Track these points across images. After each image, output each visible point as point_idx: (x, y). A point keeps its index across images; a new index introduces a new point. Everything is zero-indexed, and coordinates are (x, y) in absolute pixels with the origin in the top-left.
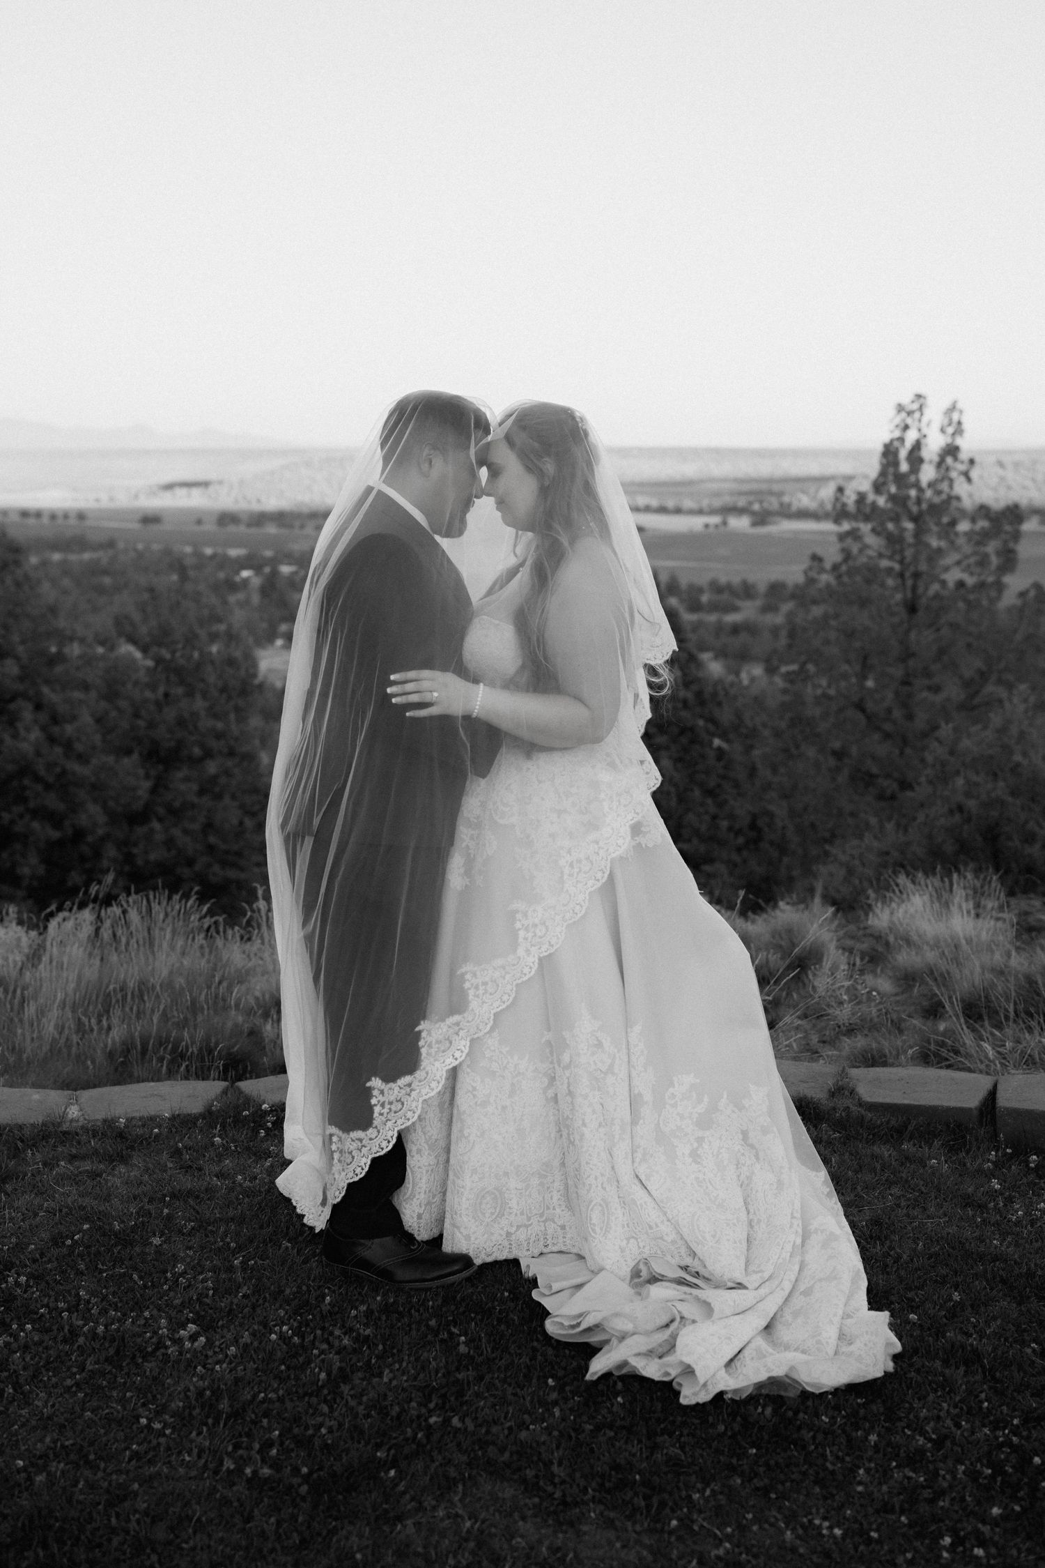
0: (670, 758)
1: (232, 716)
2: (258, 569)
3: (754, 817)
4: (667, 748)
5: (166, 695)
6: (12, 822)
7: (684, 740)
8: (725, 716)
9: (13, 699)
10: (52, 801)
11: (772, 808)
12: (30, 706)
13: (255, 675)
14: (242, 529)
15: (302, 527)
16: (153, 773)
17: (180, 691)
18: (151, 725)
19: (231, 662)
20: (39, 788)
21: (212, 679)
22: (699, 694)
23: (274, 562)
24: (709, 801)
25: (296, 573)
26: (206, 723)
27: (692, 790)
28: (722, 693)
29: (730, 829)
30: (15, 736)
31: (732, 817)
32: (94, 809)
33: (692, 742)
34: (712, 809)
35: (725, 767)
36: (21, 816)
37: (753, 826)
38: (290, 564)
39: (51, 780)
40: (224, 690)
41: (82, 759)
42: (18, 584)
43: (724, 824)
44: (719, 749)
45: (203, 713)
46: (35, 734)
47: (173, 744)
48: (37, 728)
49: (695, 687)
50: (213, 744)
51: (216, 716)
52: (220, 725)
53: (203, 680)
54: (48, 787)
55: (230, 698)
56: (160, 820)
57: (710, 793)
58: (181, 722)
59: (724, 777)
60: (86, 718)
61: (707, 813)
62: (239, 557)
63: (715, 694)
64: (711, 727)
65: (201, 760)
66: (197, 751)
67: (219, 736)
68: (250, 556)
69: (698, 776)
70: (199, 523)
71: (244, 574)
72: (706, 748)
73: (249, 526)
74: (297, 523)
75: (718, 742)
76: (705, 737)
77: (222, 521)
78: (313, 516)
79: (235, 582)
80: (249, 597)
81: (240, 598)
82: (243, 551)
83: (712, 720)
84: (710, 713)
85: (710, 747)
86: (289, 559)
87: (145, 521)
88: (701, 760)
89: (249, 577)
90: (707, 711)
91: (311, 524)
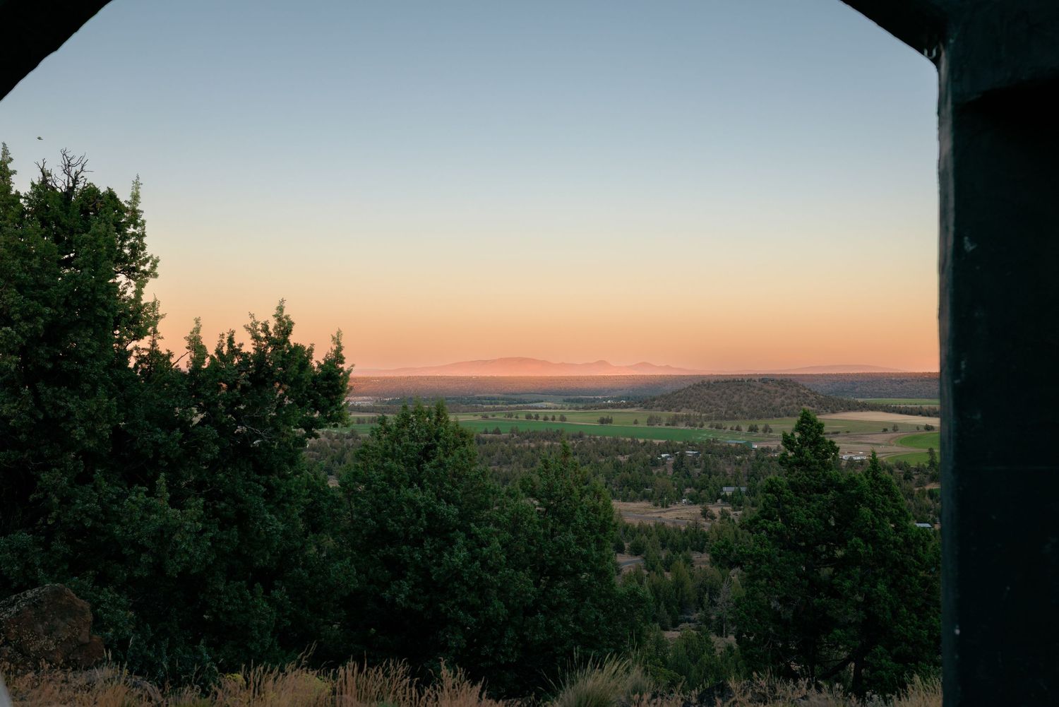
2: (673, 452)
4: (884, 576)
5: (553, 530)
10: (472, 598)
12: (463, 535)
14: (663, 426)
15: (702, 425)
18: (541, 550)
20: (465, 588)
21: (581, 520)
22: (906, 538)
32: (497, 603)
35: (928, 592)
36: (453, 607)
39: (472, 583)
41: (494, 571)
44: (923, 578)
46: (464, 553)
48: (465, 549)
50: (580, 563)
54: (471, 589)
58: (560, 550)
60: (496, 544)
62: (659, 444)
68: (668, 444)
69: (908, 597)
70: (636, 422)
71: (663, 456)
72: (913, 578)
73: (667, 425)
74: (698, 423)
75: (922, 574)
76: (913, 570)
77: (650, 421)
78: (709, 419)
79: (657, 460)
80: (666, 470)
81: (661, 470)
82: (664, 441)
83: (918, 558)
84: (915, 552)
85: (916, 578)
86: (692, 445)
87: (602, 421)
88: (909, 586)
89: (666, 457)
90: (913, 550)
91: (707, 424)
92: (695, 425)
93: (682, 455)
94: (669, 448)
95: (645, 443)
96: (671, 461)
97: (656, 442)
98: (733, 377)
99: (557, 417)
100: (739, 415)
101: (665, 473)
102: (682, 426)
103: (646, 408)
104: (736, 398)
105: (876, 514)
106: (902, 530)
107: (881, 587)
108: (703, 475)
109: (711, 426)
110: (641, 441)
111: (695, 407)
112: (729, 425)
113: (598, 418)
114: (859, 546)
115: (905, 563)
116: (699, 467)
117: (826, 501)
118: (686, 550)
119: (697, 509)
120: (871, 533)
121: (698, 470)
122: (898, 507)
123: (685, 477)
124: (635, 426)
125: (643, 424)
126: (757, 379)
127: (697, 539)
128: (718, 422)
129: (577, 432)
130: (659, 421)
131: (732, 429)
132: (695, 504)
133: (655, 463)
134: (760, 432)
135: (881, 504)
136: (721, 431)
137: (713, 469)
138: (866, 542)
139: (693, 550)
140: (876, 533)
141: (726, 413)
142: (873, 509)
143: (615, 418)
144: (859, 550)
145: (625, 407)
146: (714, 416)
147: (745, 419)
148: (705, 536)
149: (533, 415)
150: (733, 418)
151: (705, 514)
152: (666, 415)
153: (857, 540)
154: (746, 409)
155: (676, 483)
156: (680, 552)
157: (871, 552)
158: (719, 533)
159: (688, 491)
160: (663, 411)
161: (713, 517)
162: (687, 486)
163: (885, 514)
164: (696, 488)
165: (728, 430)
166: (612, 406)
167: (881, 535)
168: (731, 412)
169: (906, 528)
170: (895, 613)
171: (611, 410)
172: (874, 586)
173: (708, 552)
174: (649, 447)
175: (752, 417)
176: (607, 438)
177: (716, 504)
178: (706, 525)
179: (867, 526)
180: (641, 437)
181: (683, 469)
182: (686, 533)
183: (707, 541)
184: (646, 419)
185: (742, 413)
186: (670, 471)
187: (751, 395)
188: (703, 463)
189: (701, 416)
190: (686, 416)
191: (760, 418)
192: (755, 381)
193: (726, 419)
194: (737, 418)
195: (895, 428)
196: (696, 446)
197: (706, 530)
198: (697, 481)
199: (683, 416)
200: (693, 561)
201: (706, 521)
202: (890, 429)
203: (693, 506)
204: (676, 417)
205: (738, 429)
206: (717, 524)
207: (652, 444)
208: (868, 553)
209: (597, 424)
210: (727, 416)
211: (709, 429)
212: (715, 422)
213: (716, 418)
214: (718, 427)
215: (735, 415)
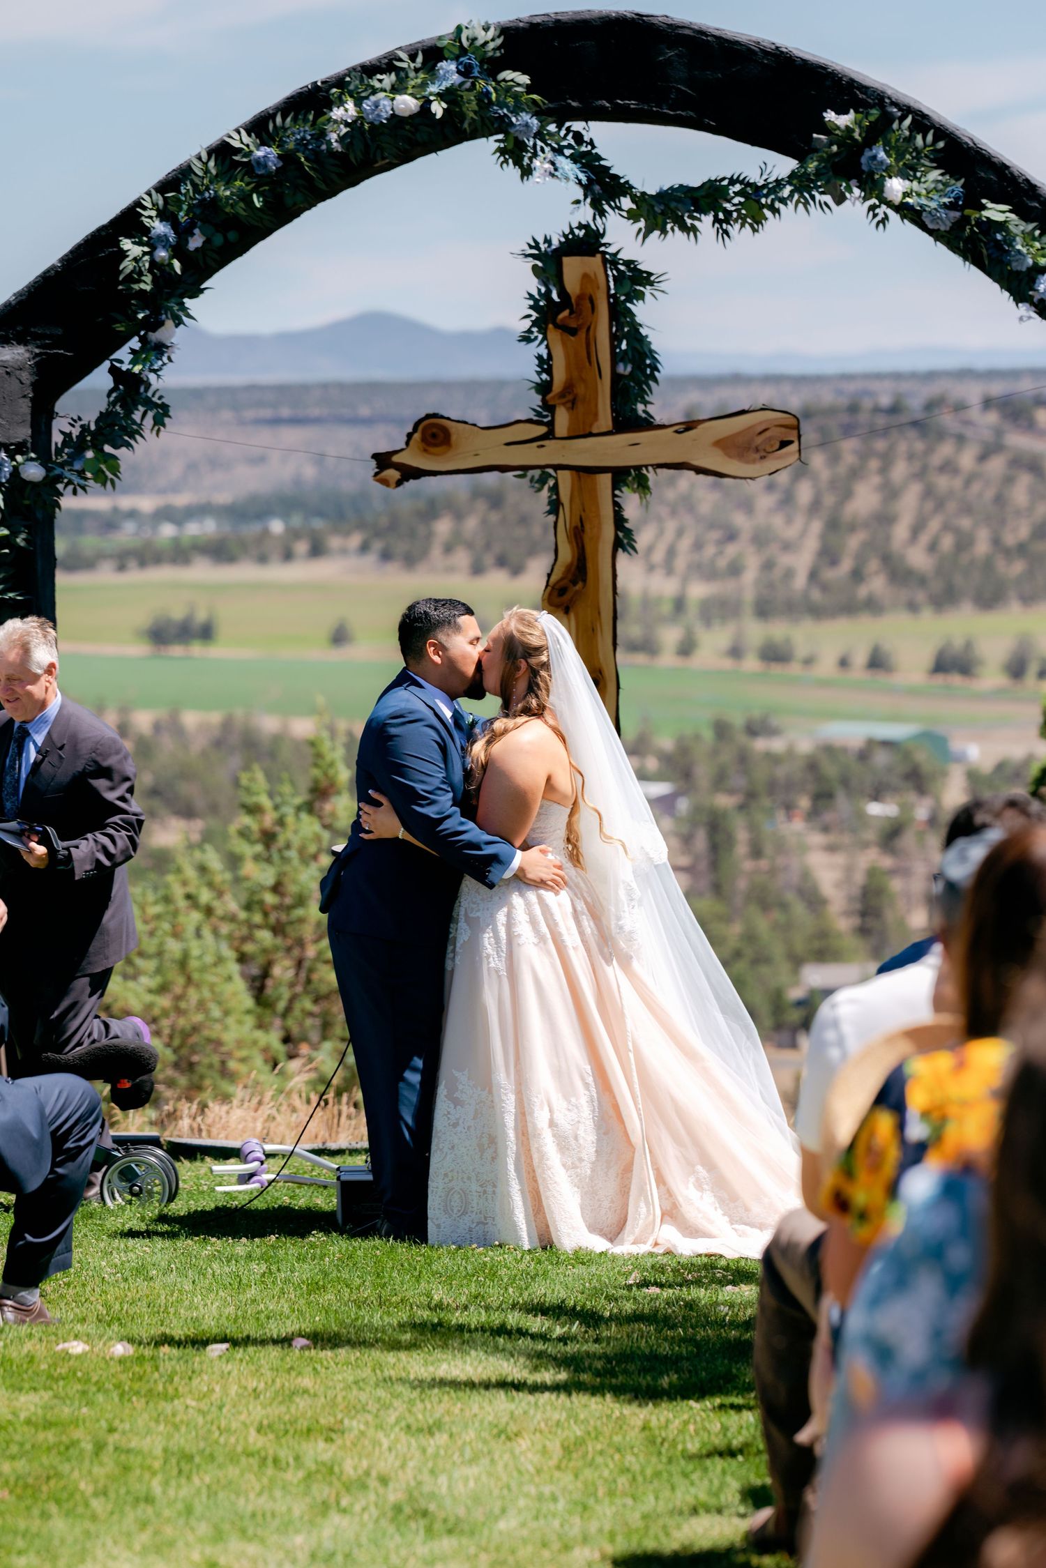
70: (340, 637)
91: (713, 642)
98: (851, 387)
100: (877, 584)
103: (386, 556)
104: (865, 499)
111: (650, 549)
112: (827, 640)
113: (142, 616)
124: (338, 654)
125: (375, 647)
126: (973, 393)
128: (778, 630)
131: (844, 663)
134: (992, 678)
141: (812, 579)
143: (227, 615)
146: (749, 596)
147: (913, 607)
150: (853, 606)
154: (918, 558)
160: (477, 569)
165: (827, 666)
166: (220, 552)
168: (839, 574)
171: (202, 572)
175: (945, 599)
176: (190, 719)
185: (898, 576)
187: (943, 482)
189: (679, 604)
191: (990, 599)
192: (960, 407)
193: (817, 612)
194: (872, 606)
196: (660, 754)
205: (877, 662)
209: (140, 649)
210: (816, 595)
211: (728, 663)
212: (756, 632)
213: (764, 610)
214: (775, 655)
215: (863, 592)
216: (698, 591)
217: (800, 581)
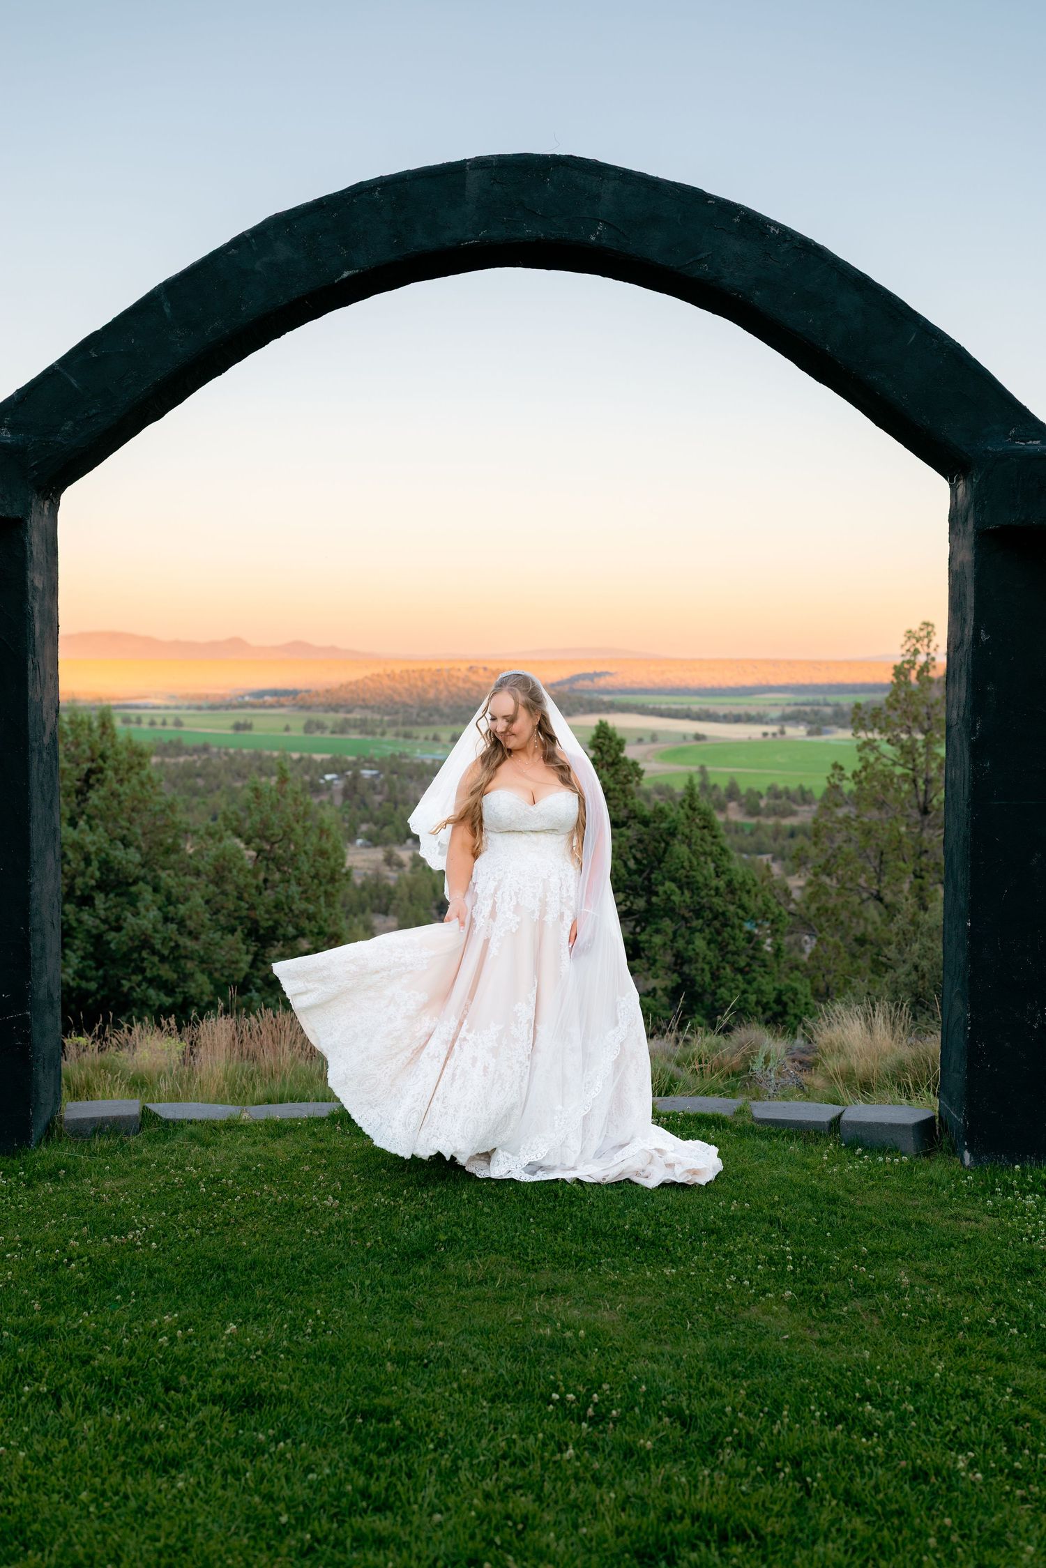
0: (704, 938)
1: (322, 900)
2: (341, 773)
3: (780, 993)
4: (701, 931)
5: (266, 881)
6: (132, 988)
7: (717, 924)
8: (754, 904)
9: (135, 882)
10: (166, 972)
11: (796, 985)
12: (150, 889)
13: (343, 865)
14: (327, 735)
15: (383, 734)
16: (253, 949)
17: (277, 876)
18: (252, 907)
19: (322, 853)
20: (156, 959)
21: (305, 867)
22: (729, 883)
23: (356, 765)
24: (739, 977)
25: (377, 776)
26: (299, 905)
27: (724, 969)
28: (750, 882)
29: (758, 1003)
30: (136, 914)
31: (760, 991)
32: (202, 978)
33: (725, 925)
34: (743, 986)
35: (753, 948)
36: (139, 985)
37: (778, 1001)
38: (371, 769)
39: (166, 952)
40: (316, 876)
41: (194, 935)
42: (142, 784)
43: (753, 998)
44: (749, 933)
45: (297, 897)
46: (154, 913)
47: (271, 923)
48: (155, 908)
49: (725, 878)
50: (305, 923)
51: (308, 900)
52: (311, 908)
53: (297, 869)
54: (163, 959)
55: (320, 884)
56: (258, 990)
57: (741, 971)
58: (278, 906)
59: (753, 958)
60: (197, 899)
61: (737, 988)
62: (323, 760)
63: (744, 883)
64: (741, 913)
65: (295, 938)
66: (291, 930)
67: (311, 917)
68: (334, 761)
69: (729, 956)
70: (287, 729)
71: (328, 777)
72: (737, 931)
73: (333, 732)
74: (379, 730)
75: (747, 926)
76: (737, 921)
77: (309, 727)
78: (393, 723)
79: (320, 784)
80: (332, 797)
81: (325, 798)
82: (327, 756)
83: (742, 907)
84: (740, 900)
85: (741, 931)
86: (370, 763)
87: (238, 727)
88: (732, 942)
89: (332, 780)
90: (737, 898)
91: (391, 732)
92: (373, 733)
93: (356, 777)
94: (335, 765)
95: (301, 759)
96: (340, 784)
97: (318, 757)
99: (170, 721)
100: (436, 718)
101: (331, 803)
102: (354, 736)
103: (301, 707)
104: (433, 694)
105: (694, 853)
106: (723, 873)
107: (700, 943)
108: (387, 805)
109: (397, 735)
110: (295, 756)
111: (374, 706)
112: (422, 732)
113: (231, 722)
114: (673, 892)
115: (727, 914)
116: (380, 793)
117: (628, 839)
118: (363, 911)
119: (378, 854)
120: (687, 877)
121: (378, 798)
122: (718, 845)
123: (359, 809)
124: (286, 734)
125: (297, 732)
127: (379, 897)
128: (408, 729)
129: (199, 742)
130: (320, 727)
131: (428, 738)
132: (376, 845)
133: (316, 789)
135: (699, 841)
136: (410, 741)
137: (400, 797)
138: (680, 888)
139: (374, 911)
140: (694, 877)
141: (418, 715)
142: (689, 846)
143: (257, 723)
144: (673, 898)
145: (272, 706)
146: (401, 720)
147: (445, 723)
148: (391, 893)
149: (134, 719)
150: (428, 723)
151: (389, 860)
152: (330, 719)
153: (670, 885)
154: (446, 710)
155: (347, 817)
156: (355, 915)
157: (688, 900)
158: (411, 887)
159: (364, 827)
160: (327, 712)
161: (400, 865)
162: (364, 821)
163: (705, 853)
164: (376, 824)
165: (422, 739)
166: (252, 705)
167: (700, 879)
168: (425, 714)
169: (729, 870)
170: (715, 977)
171: (249, 711)
172: (689, 942)
173: (395, 913)
174: (307, 765)
175: (455, 722)
176: (245, 752)
177: (404, 846)
178: (391, 876)
179: (683, 867)
180: (295, 750)
181: (357, 797)
182: (363, 887)
183: (394, 898)
184: (302, 723)
185: (442, 715)
186: (338, 800)
187: (454, 689)
188: (386, 787)
189: (381, 721)
190: (361, 720)
193: (417, 724)
194: (433, 723)
195: (654, 738)
196: (375, 763)
197: (392, 883)
198: (377, 813)
199: (356, 720)
200: (374, 928)
201: (391, 870)
202: (647, 739)
203: (372, 850)
204: (346, 721)
205: (436, 738)
206: (409, 875)
207: (311, 761)
208: (684, 901)
209: (230, 732)
210: (419, 720)
211: (394, 738)
212: (402, 729)
213: (404, 724)
214: (407, 736)
215: (432, 719)
216: (386, 718)
217: (414, 716)
